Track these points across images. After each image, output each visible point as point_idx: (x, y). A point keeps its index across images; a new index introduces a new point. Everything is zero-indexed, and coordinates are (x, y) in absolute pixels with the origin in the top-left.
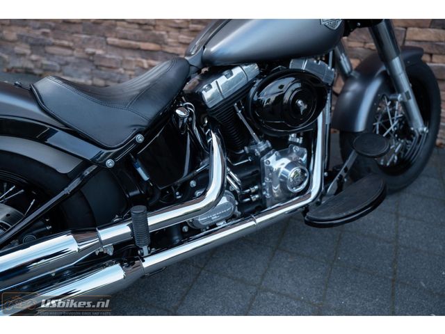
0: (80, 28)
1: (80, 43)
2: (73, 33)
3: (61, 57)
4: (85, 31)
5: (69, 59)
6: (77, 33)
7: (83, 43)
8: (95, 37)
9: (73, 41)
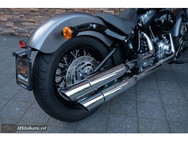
0: (39, 13)
1: (39, 20)
2: (35, 16)
3: (29, 26)
4: (41, 15)
5: (33, 27)
6: (37, 15)
7: (40, 19)
8: (45, 17)
9: (35, 19)
